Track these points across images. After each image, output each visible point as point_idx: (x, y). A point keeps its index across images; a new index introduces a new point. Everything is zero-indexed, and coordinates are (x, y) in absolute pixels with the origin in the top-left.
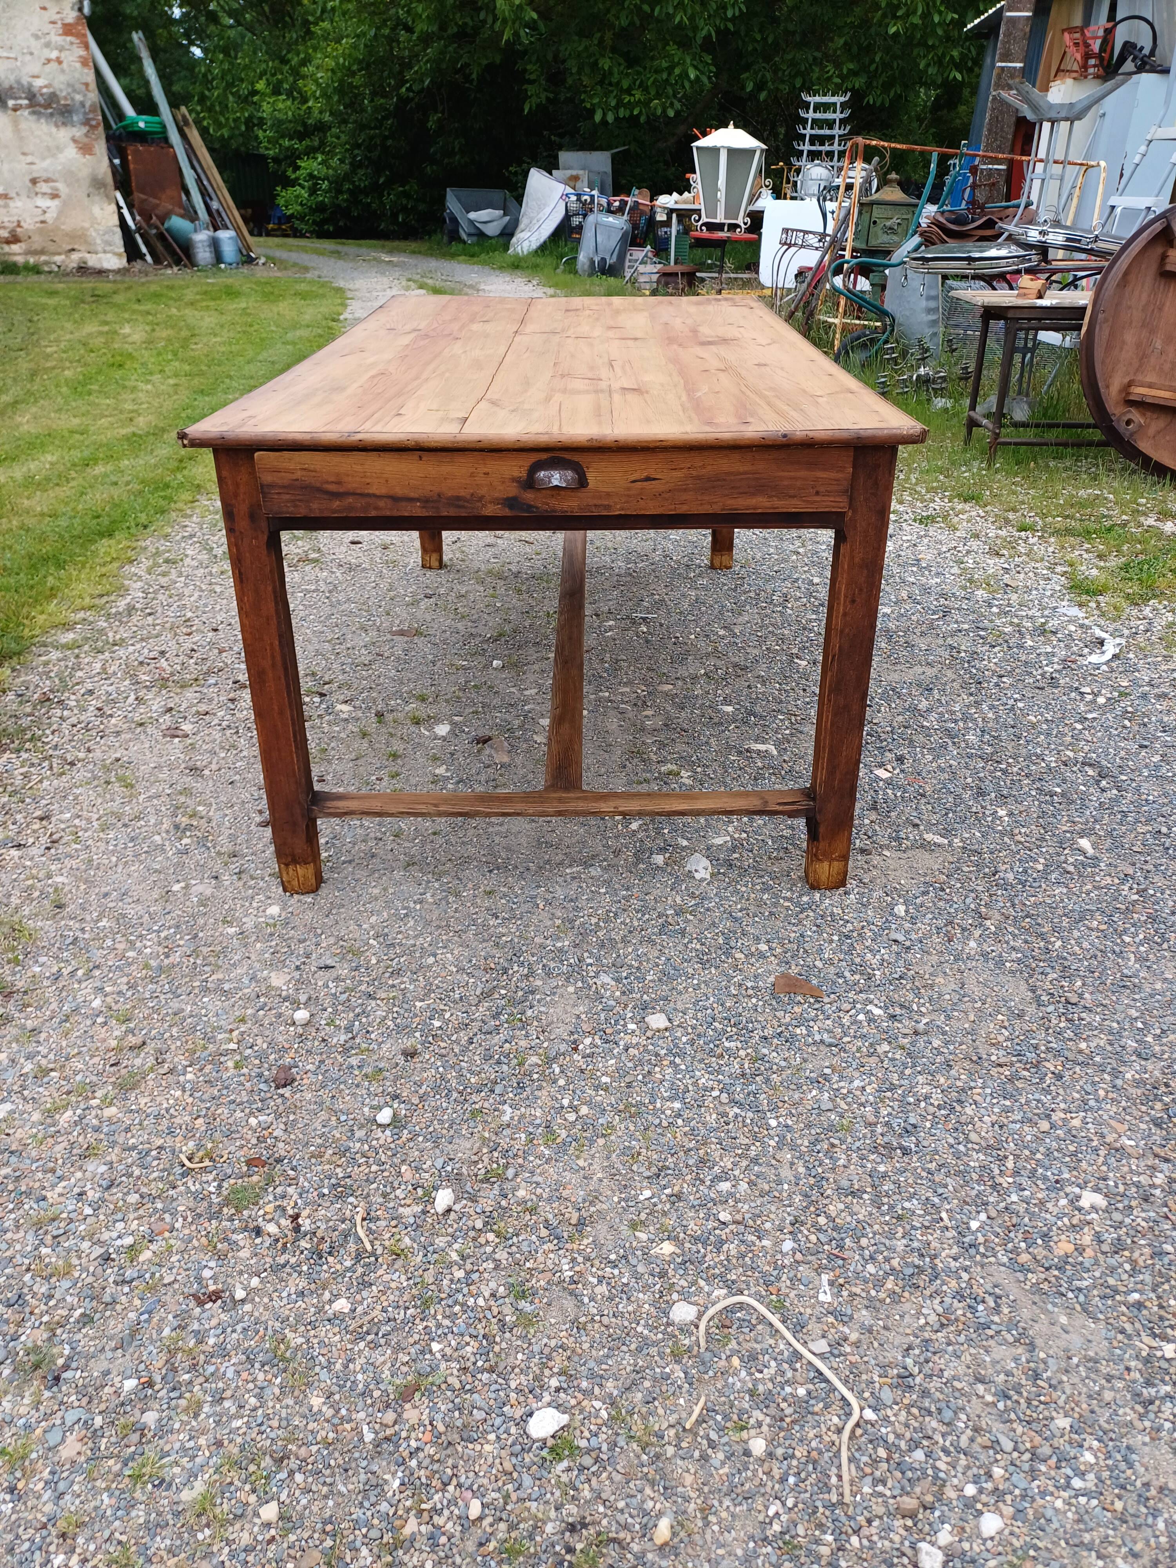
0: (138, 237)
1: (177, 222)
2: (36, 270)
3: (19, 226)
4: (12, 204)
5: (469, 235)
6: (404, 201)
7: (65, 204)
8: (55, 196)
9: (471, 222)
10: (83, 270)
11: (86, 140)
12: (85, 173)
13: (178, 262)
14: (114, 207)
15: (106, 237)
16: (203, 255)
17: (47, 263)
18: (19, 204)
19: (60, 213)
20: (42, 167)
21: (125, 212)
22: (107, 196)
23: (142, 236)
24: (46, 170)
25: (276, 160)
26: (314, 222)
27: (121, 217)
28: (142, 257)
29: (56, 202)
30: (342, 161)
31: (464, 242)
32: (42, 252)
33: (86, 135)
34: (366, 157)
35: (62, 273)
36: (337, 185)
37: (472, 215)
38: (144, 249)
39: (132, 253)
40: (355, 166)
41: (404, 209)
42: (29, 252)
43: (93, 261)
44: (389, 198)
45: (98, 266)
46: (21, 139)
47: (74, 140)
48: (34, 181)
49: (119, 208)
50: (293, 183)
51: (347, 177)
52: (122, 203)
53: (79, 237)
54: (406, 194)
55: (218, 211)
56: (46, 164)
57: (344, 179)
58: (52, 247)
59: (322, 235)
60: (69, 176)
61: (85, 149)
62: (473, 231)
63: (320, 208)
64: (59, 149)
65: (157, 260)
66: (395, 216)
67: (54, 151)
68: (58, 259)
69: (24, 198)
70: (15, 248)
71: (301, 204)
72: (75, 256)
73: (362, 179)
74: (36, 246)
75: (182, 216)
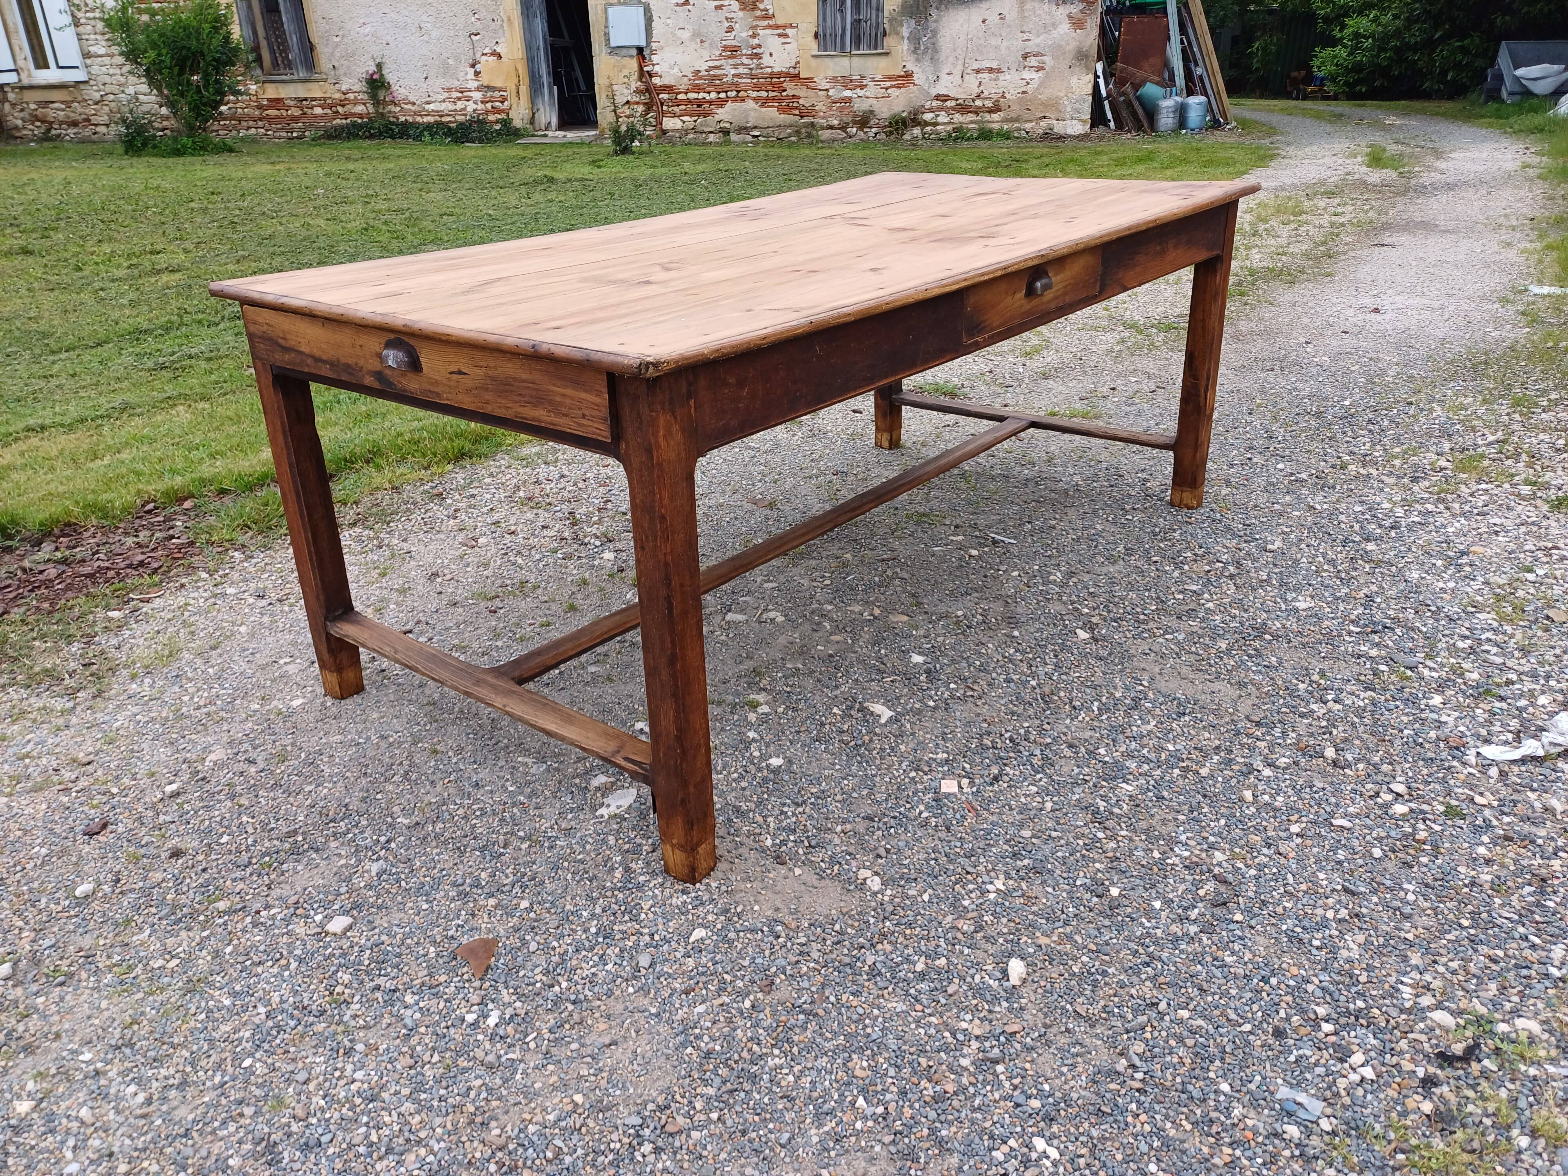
0: (1106, 104)
1: (1151, 89)
2: (1006, 136)
3: (1003, 97)
4: (1001, 77)
5: (1511, 94)
6: (1459, 57)
7: (1047, 76)
8: (1040, 69)
9: (1517, 79)
10: (1048, 136)
11: (1081, 16)
12: (1072, 46)
13: (1139, 128)
14: (1091, 77)
15: (1077, 105)
16: (1166, 120)
17: (1018, 130)
18: (1008, 77)
19: (1041, 84)
20: (1037, 42)
21: (1101, 81)
22: (1087, 67)
23: (1110, 103)
24: (1038, 45)
25: (1326, 19)
26: (1346, 83)
27: (1096, 86)
28: (1105, 122)
29: (1040, 74)
30: (1395, 17)
31: (1503, 102)
32: (1017, 120)
33: (1082, 11)
34: (1425, 12)
35: (1030, 139)
36: (1382, 42)
37: (1521, 72)
38: (1109, 116)
39: (1097, 118)
40: (1410, 21)
41: (1457, 66)
42: (1006, 120)
43: (1059, 128)
44: (1441, 54)
45: (1062, 132)
46: (1024, 18)
47: (1070, 17)
48: (1025, 56)
49: (1096, 77)
50: (1334, 43)
51: (1397, 33)
52: (1100, 73)
53: (1053, 105)
54: (1464, 50)
55: (1201, 78)
56: (1038, 41)
57: (1392, 36)
58: (1026, 115)
59: (1353, 96)
60: (1057, 49)
61: (1077, 24)
62: (1517, 89)
63: (1357, 68)
64: (1054, 25)
65: (1120, 126)
66: (1444, 73)
67: (1048, 28)
68: (1028, 126)
69: (1013, 71)
70: (995, 117)
71: (1337, 65)
72: (1044, 124)
73: (1415, 36)
74: (1013, 115)
75: (1157, 84)
